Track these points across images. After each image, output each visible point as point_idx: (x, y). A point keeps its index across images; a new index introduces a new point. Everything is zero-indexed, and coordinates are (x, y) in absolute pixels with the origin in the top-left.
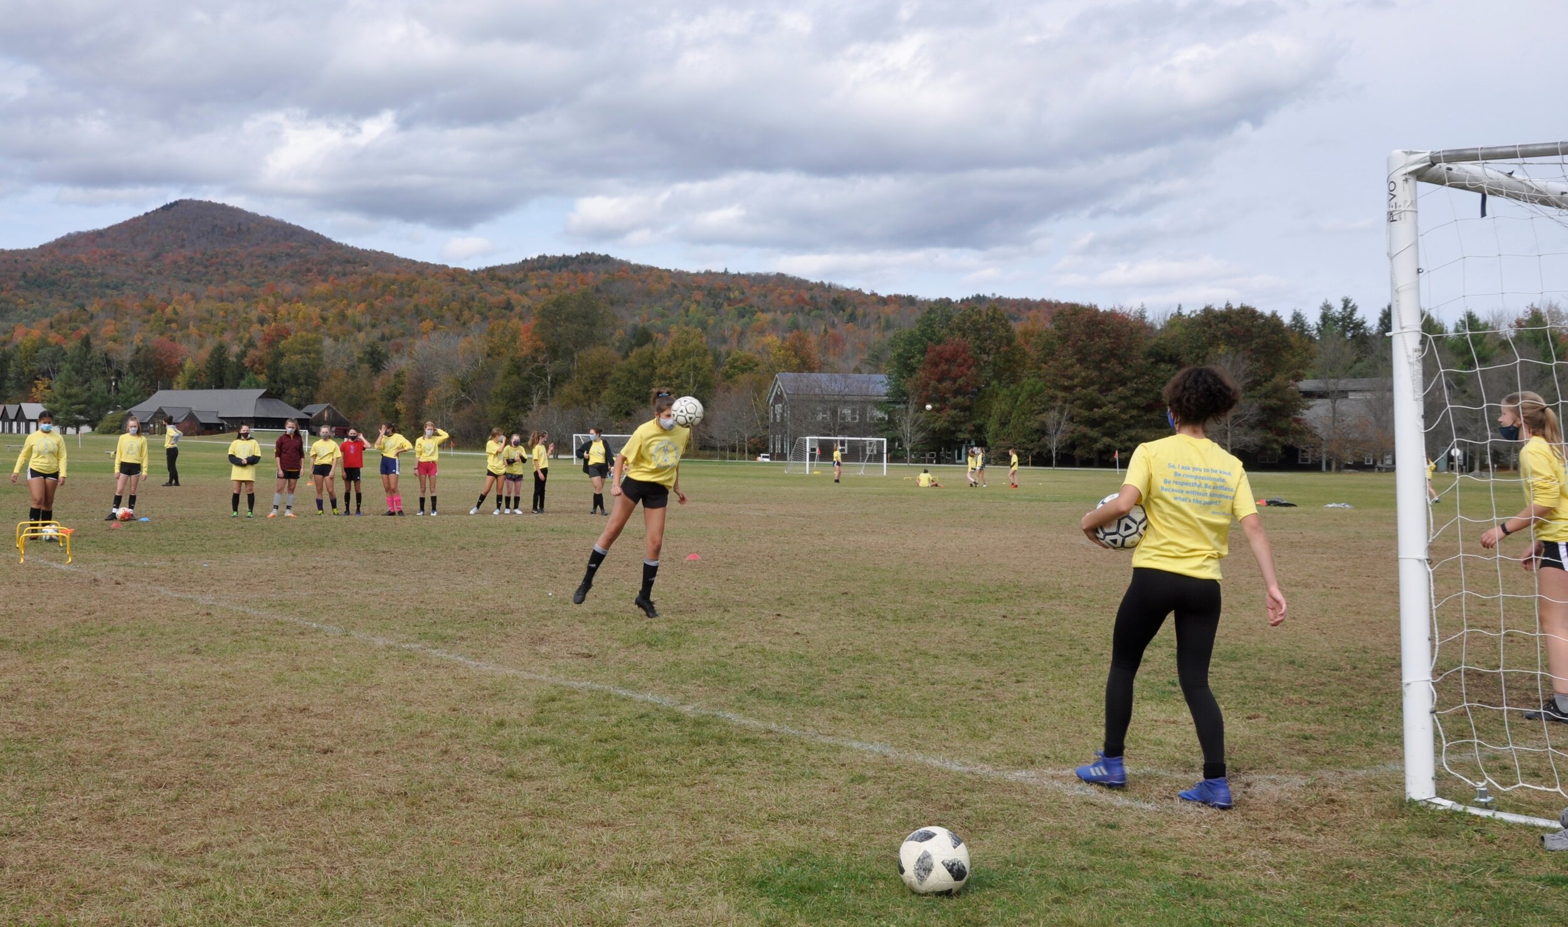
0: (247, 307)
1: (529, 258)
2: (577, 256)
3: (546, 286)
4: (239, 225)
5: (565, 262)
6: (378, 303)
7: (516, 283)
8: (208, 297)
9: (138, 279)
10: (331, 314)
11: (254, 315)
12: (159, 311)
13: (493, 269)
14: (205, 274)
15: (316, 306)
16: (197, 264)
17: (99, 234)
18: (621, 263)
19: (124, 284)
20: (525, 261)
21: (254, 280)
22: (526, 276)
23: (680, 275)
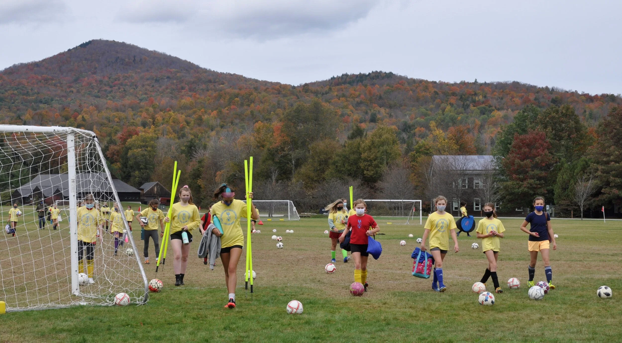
0: (134, 115)
1: (335, 76)
2: (369, 74)
3: (344, 96)
4: (134, 57)
5: (361, 78)
6: (225, 111)
7: (323, 94)
8: (107, 108)
9: (63, 96)
10: (192, 120)
11: (139, 120)
12: (72, 119)
13: (306, 85)
14: (111, 92)
15: (182, 114)
16: (105, 85)
17: (36, 65)
18: (401, 78)
19: (52, 100)
20: (333, 78)
21: (144, 96)
22: (330, 89)
23: (442, 85)
